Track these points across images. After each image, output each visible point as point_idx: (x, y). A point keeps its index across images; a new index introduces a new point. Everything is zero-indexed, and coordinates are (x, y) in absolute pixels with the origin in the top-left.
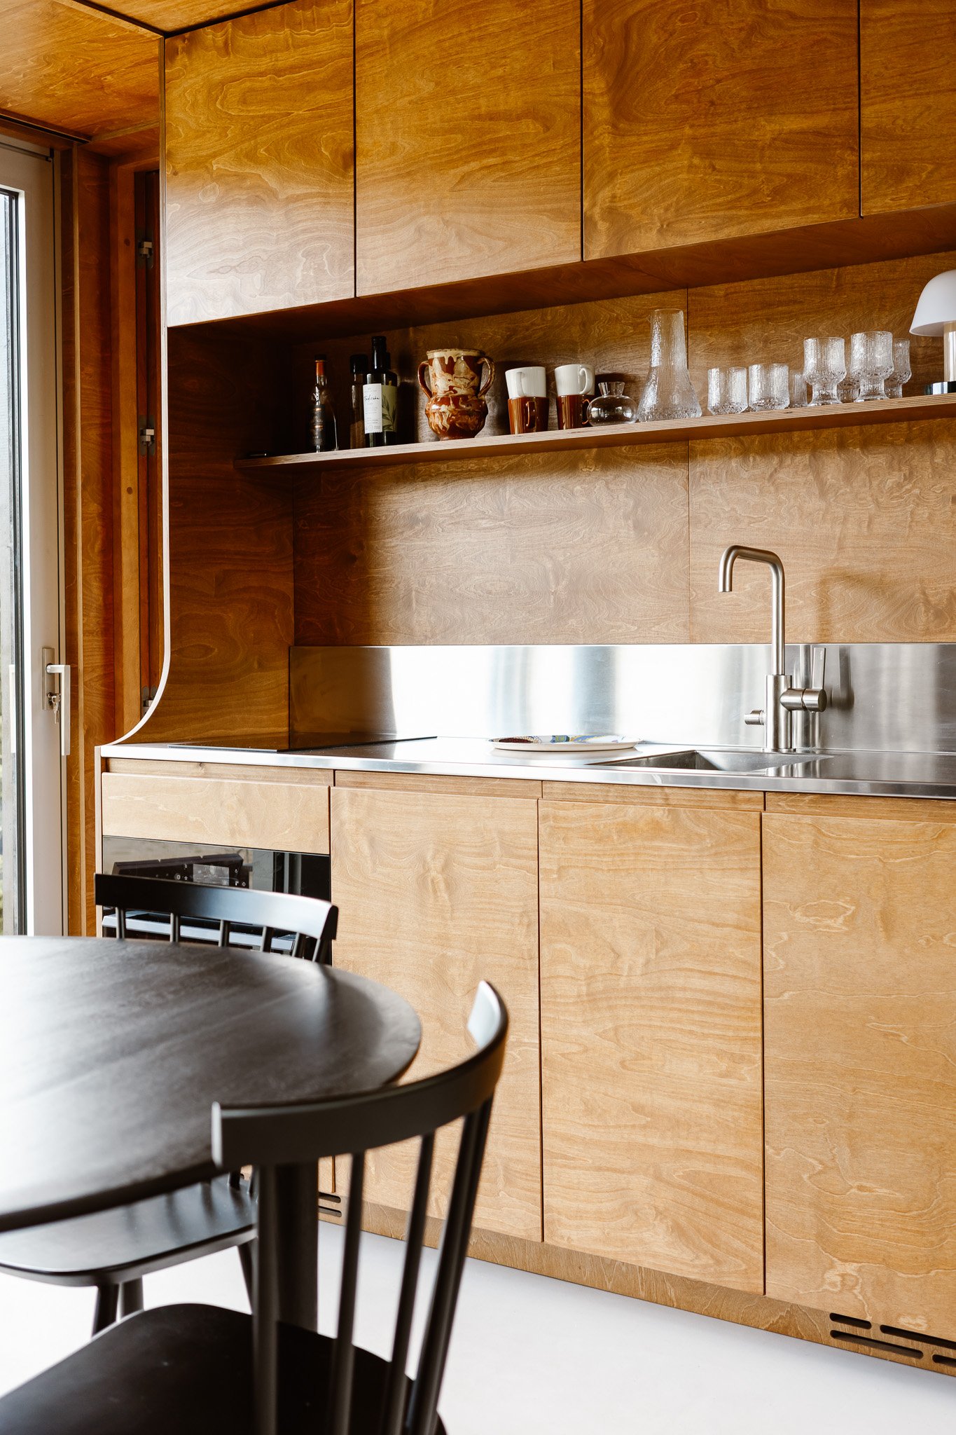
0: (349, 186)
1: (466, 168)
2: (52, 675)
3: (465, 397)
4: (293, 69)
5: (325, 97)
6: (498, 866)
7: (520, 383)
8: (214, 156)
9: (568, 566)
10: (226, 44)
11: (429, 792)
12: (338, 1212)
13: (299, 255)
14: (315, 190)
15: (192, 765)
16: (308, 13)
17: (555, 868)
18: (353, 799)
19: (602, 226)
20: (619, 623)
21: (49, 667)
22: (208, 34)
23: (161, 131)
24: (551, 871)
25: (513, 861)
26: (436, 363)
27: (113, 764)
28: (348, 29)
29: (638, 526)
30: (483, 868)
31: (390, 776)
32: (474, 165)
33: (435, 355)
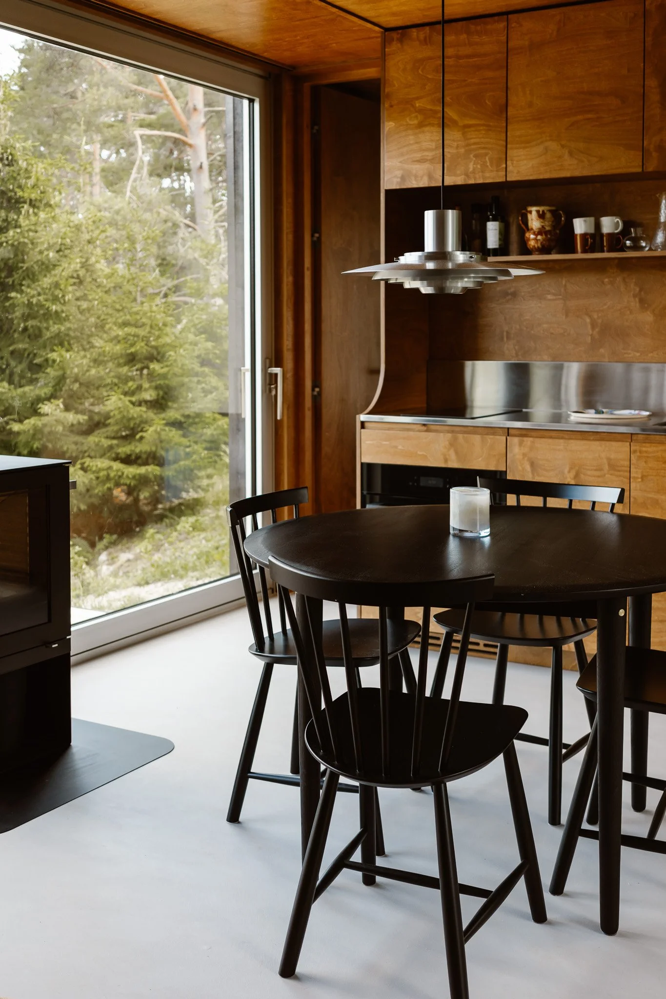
0: (503, 122)
1: (574, 119)
2: (271, 374)
3: (549, 231)
4: (468, 56)
5: (490, 74)
6: (607, 476)
7: (580, 226)
8: (418, 98)
9: (600, 321)
10: (425, 38)
11: (566, 439)
12: (495, 653)
13: (472, 156)
14: (482, 122)
15: (418, 426)
16: (479, 28)
17: (640, 476)
18: (521, 444)
19: (655, 154)
20: (629, 351)
21: (270, 369)
22: (414, 32)
23: (382, 81)
24: (637, 478)
25: (617, 473)
26: (534, 213)
27: (366, 425)
28: (504, 38)
29: (642, 301)
30: (599, 477)
31: (542, 431)
32: (580, 117)
33: (534, 209)
